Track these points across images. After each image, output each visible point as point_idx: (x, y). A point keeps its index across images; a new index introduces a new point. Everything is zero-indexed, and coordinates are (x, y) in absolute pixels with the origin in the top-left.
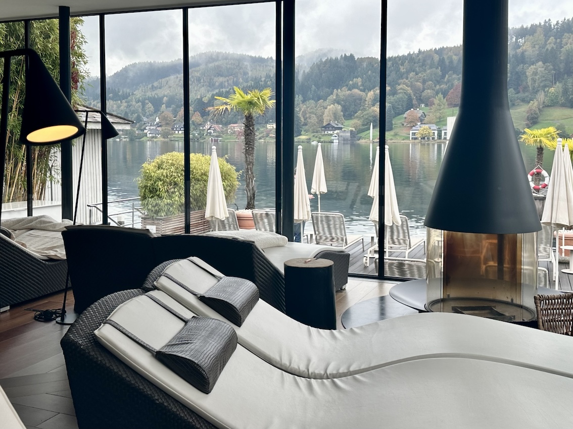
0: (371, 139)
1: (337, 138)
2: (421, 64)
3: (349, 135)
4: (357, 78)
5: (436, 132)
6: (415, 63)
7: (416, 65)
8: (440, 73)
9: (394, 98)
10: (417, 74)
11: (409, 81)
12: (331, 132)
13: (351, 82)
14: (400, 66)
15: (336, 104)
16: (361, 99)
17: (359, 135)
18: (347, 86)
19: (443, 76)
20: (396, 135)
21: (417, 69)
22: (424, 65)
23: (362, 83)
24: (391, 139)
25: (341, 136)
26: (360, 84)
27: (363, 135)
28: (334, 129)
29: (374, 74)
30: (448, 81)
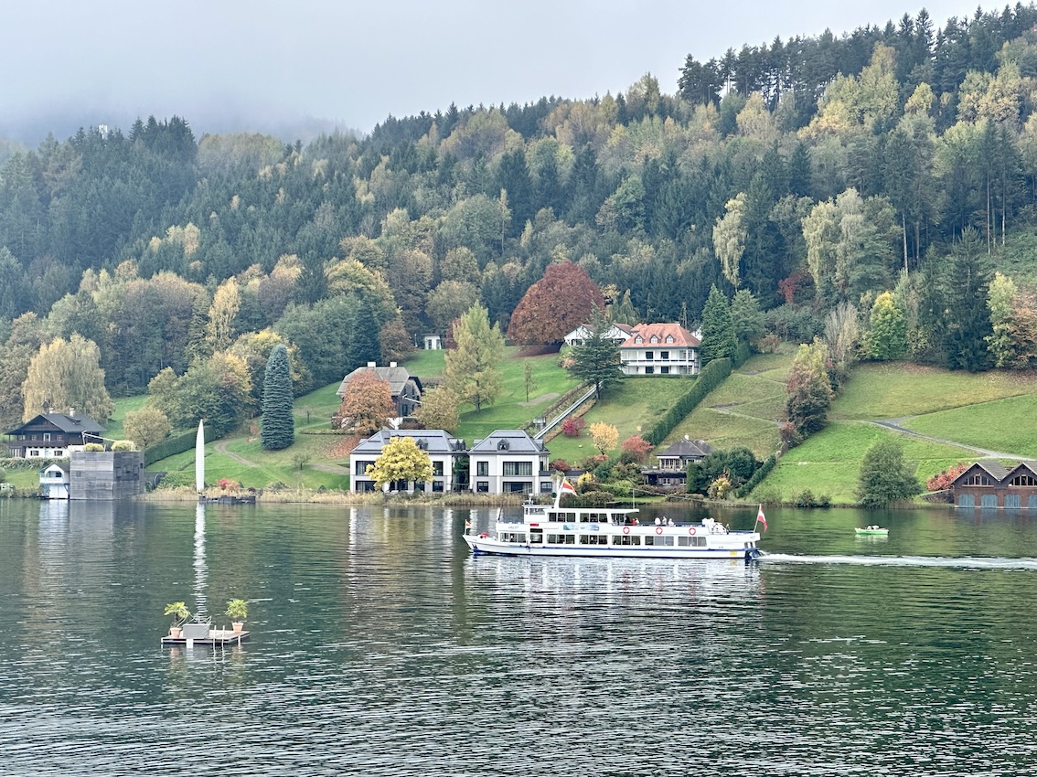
0: (200, 486)
1: (60, 480)
2: (437, 173)
3: (111, 468)
4: (184, 226)
5: (448, 462)
6: (412, 170)
7: (417, 177)
8: (506, 214)
9: (312, 313)
10: (414, 216)
11: (380, 244)
12: (49, 454)
13: (155, 242)
14: (357, 181)
15: (75, 337)
16: (187, 313)
17: (158, 468)
18: (138, 255)
19: (516, 229)
20: (302, 467)
21: (418, 195)
22: (446, 179)
23: (202, 243)
24: (279, 487)
25: (79, 474)
26: (190, 248)
27: (170, 467)
28: (60, 438)
29: (252, 208)
30: (534, 247)
